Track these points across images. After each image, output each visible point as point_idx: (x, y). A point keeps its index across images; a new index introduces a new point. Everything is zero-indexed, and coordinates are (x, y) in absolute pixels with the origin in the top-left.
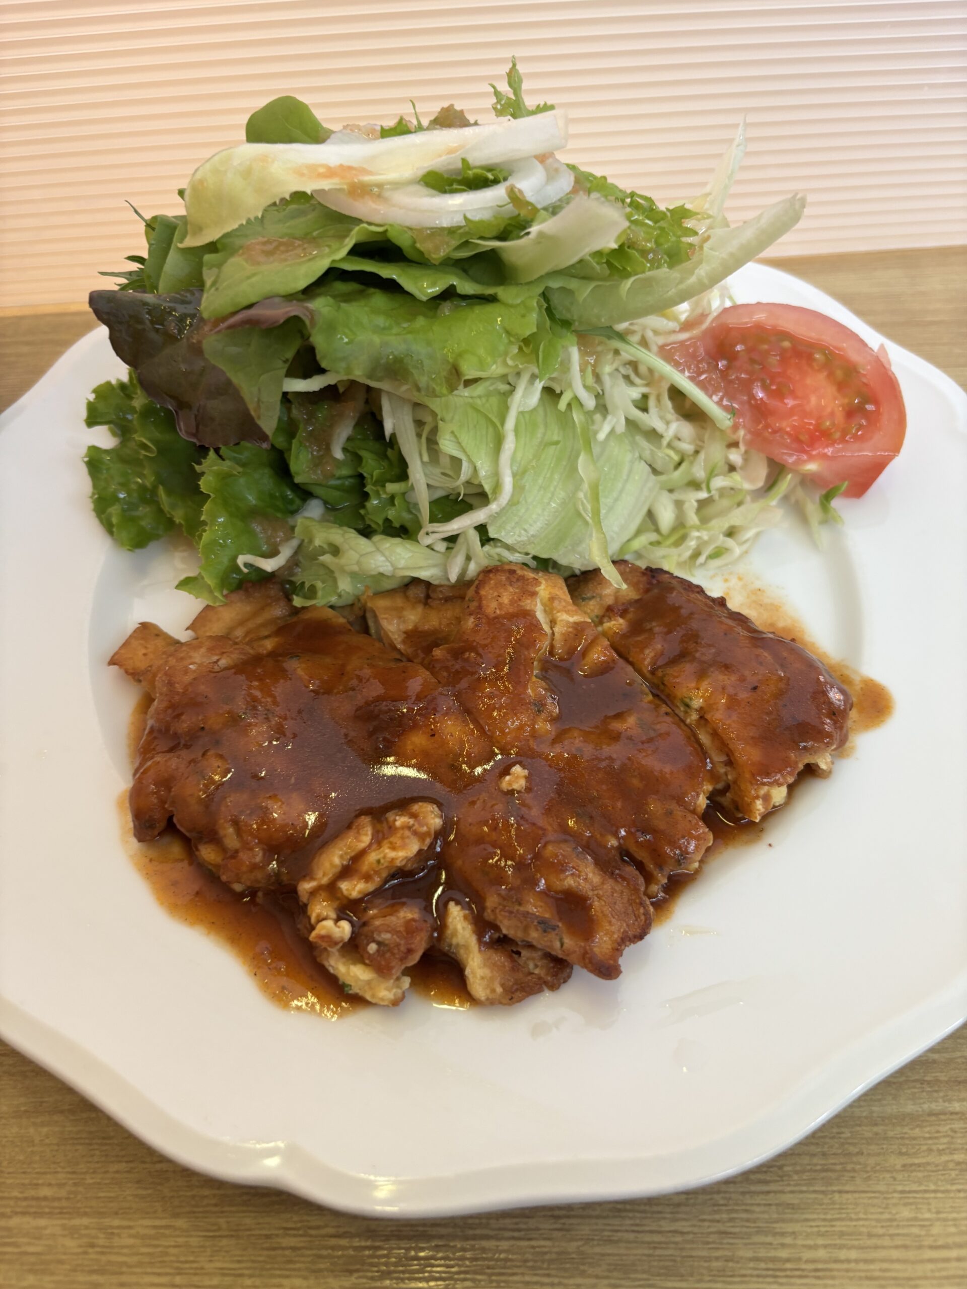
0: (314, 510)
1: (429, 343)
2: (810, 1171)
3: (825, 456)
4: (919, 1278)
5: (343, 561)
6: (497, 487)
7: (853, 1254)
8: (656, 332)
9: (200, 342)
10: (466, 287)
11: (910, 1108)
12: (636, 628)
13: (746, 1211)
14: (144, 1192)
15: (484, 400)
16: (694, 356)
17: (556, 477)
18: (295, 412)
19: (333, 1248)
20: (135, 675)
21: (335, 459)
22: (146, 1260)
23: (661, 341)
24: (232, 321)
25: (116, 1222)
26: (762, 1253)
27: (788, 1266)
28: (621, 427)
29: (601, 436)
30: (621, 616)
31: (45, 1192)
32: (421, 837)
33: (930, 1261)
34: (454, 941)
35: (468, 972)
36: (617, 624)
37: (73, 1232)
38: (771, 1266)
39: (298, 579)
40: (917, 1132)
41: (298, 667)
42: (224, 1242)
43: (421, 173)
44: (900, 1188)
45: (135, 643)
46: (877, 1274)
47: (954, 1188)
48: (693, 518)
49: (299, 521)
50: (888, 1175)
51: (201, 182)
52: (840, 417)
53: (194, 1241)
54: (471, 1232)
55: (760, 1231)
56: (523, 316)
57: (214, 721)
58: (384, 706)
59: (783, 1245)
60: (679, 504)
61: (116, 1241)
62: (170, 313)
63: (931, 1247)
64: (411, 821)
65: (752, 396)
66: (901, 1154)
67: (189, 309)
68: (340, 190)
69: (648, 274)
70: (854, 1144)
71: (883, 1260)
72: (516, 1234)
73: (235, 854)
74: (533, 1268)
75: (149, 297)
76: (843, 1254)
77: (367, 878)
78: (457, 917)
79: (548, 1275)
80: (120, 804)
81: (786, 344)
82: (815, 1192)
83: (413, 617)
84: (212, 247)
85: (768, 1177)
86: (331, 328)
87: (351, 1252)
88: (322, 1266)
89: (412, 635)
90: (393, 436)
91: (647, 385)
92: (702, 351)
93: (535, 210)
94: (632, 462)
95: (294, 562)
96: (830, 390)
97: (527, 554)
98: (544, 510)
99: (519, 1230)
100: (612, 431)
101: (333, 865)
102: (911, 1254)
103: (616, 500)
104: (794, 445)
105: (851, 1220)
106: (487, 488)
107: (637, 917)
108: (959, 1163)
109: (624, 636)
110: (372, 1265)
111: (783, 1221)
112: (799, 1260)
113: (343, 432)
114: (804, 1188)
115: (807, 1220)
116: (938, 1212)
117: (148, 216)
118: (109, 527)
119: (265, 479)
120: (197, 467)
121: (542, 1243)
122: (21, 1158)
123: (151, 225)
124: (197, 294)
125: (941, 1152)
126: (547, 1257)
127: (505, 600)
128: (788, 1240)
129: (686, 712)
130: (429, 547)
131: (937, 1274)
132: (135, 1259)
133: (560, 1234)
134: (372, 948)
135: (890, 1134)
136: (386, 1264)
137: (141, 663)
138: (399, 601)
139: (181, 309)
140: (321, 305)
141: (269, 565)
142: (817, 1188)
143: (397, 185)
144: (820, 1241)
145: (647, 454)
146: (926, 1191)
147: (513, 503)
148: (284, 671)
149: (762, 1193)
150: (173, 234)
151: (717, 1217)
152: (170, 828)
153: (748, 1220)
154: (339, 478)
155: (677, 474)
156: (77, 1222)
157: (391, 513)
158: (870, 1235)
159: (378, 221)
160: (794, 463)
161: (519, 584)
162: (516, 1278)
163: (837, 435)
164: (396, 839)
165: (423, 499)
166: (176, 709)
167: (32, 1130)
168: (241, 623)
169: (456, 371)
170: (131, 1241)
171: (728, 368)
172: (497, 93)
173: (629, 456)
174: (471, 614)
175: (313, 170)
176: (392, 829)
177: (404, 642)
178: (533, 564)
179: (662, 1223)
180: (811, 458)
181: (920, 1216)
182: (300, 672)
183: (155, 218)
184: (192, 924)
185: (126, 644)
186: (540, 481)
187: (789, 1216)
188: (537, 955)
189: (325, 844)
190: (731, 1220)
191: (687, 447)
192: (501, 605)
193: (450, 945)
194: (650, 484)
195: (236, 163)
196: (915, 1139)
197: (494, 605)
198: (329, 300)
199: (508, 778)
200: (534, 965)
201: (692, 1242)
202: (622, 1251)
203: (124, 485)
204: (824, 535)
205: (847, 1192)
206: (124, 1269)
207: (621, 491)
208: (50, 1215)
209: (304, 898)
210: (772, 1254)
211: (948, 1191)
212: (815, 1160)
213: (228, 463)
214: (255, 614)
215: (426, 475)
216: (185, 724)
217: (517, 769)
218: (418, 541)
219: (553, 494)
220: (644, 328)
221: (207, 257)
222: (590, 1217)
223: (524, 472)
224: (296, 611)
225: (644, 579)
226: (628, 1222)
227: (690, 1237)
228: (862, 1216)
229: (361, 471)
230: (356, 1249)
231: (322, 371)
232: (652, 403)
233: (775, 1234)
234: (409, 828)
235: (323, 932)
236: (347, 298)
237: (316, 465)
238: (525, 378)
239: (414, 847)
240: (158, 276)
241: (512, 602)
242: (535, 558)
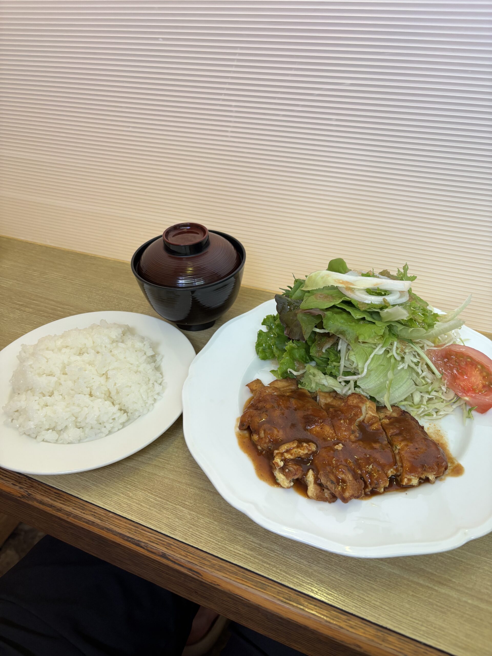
0: (313, 364)
1: (353, 329)
2: (384, 583)
3: (472, 396)
4: (404, 622)
5: (315, 378)
6: (363, 371)
7: (387, 608)
8: (428, 345)
9: (297, 313)
10: (368, 318)
11: (422, 582)
12: (391, 424)
13: (361, 584)
14: (210, 513)
15: (367, 348)
16: (437, 355)
17: (382, 375)
18: (316, 337)
19: (250, 544)
20: (252, 391)
21: (323, 352)
22: (205, 527)
23: (428, 348)
24: (306, 311)
25: (201, 516)
26: (361, 596)
27: (367, 602)
28: (406, 367)
29: (399, 368)
30: (389, 420)
31: (187, 503)
32: (309, 450)
33: (409, 620)
34: (308, 480)
35: (309, 488)
36: (387, 421)
37: (190, 514)
38: (362, 599)
39: (302, 381)
40: (421, 589)
41: (293, 401)
42: (224, 531)
43: (365, 288)
44: (408, 599)
45: (254, 383)
46: (391, 616)
47: (425, 607)
48: (425, 402)
49: (308, 366)
50: (406, 595)
51: (311, 276)
52: (481, 386)
53: (217, 528)
54: (285, 555)
55: (363, 590)
56: (380, 330)
57: (268, 406)
58: (311, 417)
59: (368, 597)
60: (422, 397)
61: (199, 520)
62: (293, 304)
63: (411, 617)
64: (308, 446)
65: (453, 372)
66: (413, 592)
67: (298, 305)
68: (344, 287)
69: (418, 328)
70: (400, 583)
71: (395, 614)
72: (297, 561)
73: (262, 439)
74: (298, 570)
75: (289, 299)
76: (384, 607)
77: (291, 454)
78: (311, 473)
79: (301, 574)
80: (237, 419)
81: (469, 360)
82: (383, 589)
83: (329, 400)
84: (309, 292)
85: (371, 579)
86: (329, 319)
87: (254, 547)
88: (246, 546)
89: (326, 404)
90: (340, 351)
91: (420, 359)
92: (440, 354)
93: (390, 305)
94: (408, 379)
95: (303, 375)
96: (480, 378)
97: (368, 394)
98: (375, 382)
99: (298, 561)
100: (403, 368)
101: (285, 448)
102: (404, 616)
103: (399, 388)
104: (462, 390)
105: (390, 600)
106: (360, 371)
107: (358, 493)
108: (429, 602)
109: (387, 424)
110: (258, 551)
111: (370, 591)
112: (371, 602)
113: (328, 346)
114: (380, 586)
115: (378, 594)
116: (417, 610)
117: (297, 278)
118: (258, 353)
119: (303, 351)
120: (286, 343)
121: (303, 566)
122: (184, 493)
123: (296, 281)
124: (301, 301)
125: (425, 597)
126: (303, 570)
127: (355, 402)
128: (370, 596)
129: (395, 449)
130: (340, 382)
131: (409, 624)
132: (202, 526)
133: (308, 566)
134: (287, 470)
135: (412, 585)
136: (261, 553)
137: (254, 388)
138: (327, 395)
139: (296, 304)
140: (328, 313)
141: (295, 373)
142: (384, 588)
143: (359, 290)
144: (379, 600)
145: (414, 379)
146: (416, 604)
147: (365, 377)
148: (289, 400)
149: (368, 582)
150: (301, 285)
151: (352, 582)
152: (248, 429)
153: (361, 586)
154: (322, 357)
155: (423, 387)
156: (192, 512)
157: (333, 371)
158: (394, 606)
159: (350, 297)
160: (461, 395)
161: (361, 399)
162: (293, 571)
163: (477, 391)
164: (302, 448)
165: (342, 369)
166: (260, 401)
167: (188, 489)
168: (283, 387)
169: (357, 338)
170: (202, 522)
171: (448, 361)
172: (399, 271)
173: (408, 377)
174: (344, 402)
175: (339, 281)
176: (302, 446)
177: (324, 405)
178: (369, 398)
179: (337, 576)
180: (467, 396)
181: (411, 608)
182: (293, 402)
183: (298, 280)
184: (245, 453)
185: (252, 382)
186: (376, 374)
187: (373, 591)
188: (329, 492)
189: (284, 444)
190: (356, 584)
191: (429, 381)
192: (353, 403)
193: (307, 480)
194: (412, 387)
195: (321, 274)
196: (419, 590)
197: (351, 402)
198: (331, 312)
199: (337, 446)
200: (327, 494)
201: (343, 584)
202: (323, 578)
203: (266, 343)
204: (467, 421)
205: (392, 593)
206: (199, 527)
207: (401, 386)
208: (186, 508)
209: (275, 455)
210: (364, 597)
211: (423, 607)
212: (387, 582)
213: (294, 345)
214: (287, 386)
215: (345, 362)
216: (260, 405)
217: (341, 445)
218: (336, 379)
219: (379, 379)
220: (424, 343)
221: (306, 294)
222: (318, 566)
223: (371, 370)
224: (298, 389)
225: (401, 413)
226: (327, 572)
227: (343, 583)
228: (394, 600)
229: (329, 357)
230: (255, 546)
231: (323, 328)
232: (420, 364)
233: (367, 593)
234: (307, 447)
235: (276, 461)
236: (337, 313)
237: (317, 352)
238: (380, 346)
239: (306, 452)
240: (293, 294)
241: (356, 403)
242: (370, 396)
